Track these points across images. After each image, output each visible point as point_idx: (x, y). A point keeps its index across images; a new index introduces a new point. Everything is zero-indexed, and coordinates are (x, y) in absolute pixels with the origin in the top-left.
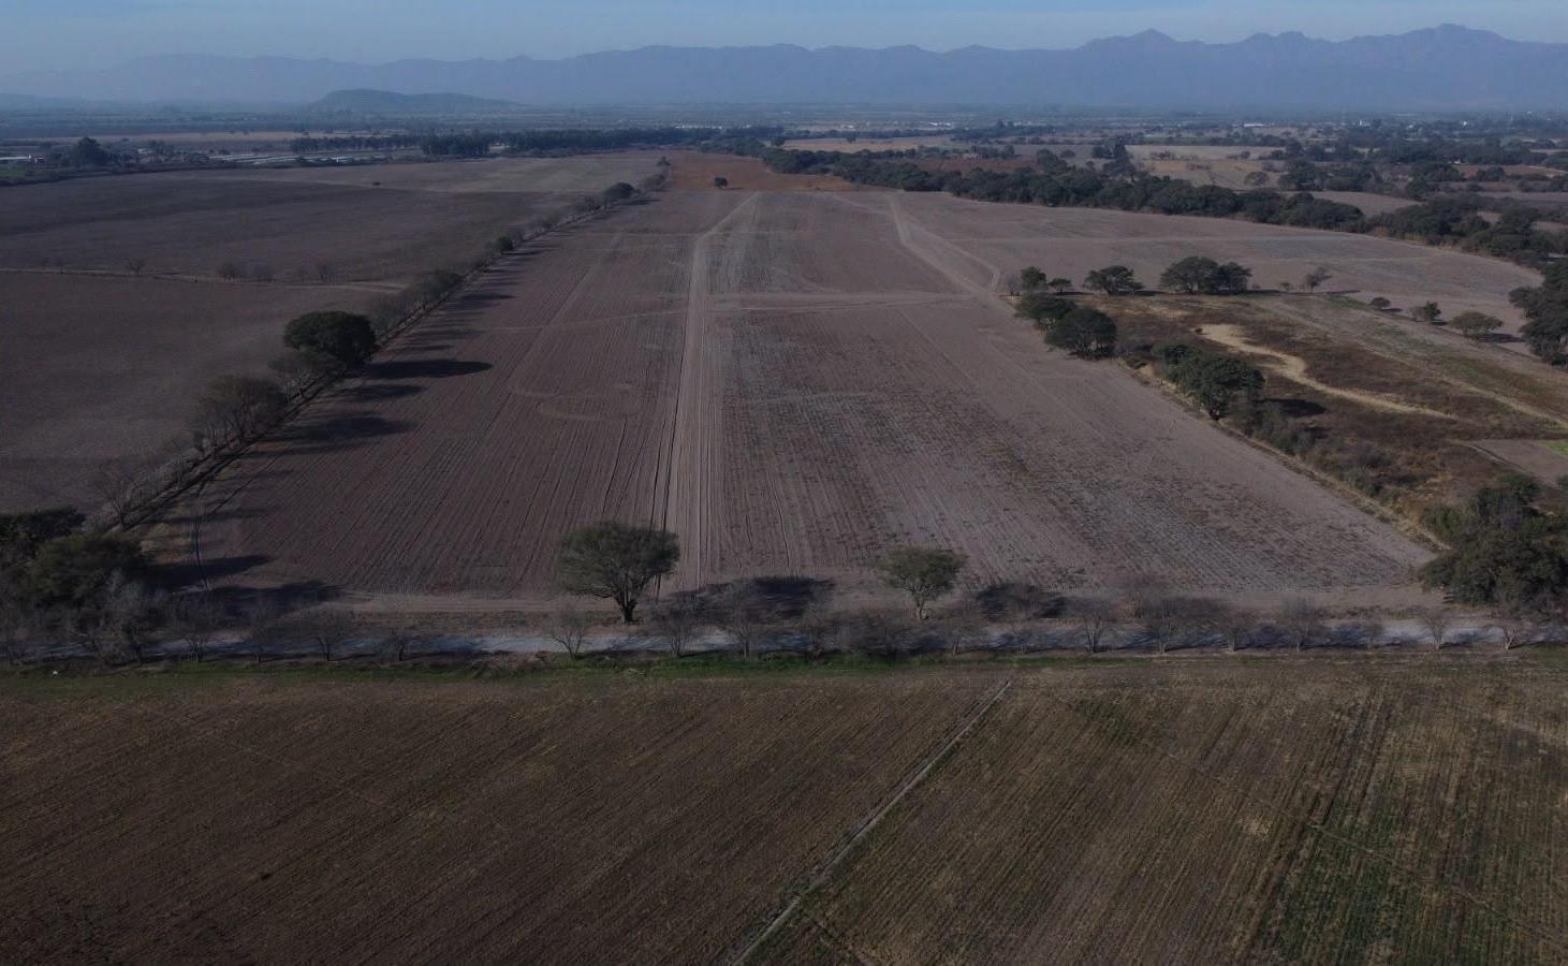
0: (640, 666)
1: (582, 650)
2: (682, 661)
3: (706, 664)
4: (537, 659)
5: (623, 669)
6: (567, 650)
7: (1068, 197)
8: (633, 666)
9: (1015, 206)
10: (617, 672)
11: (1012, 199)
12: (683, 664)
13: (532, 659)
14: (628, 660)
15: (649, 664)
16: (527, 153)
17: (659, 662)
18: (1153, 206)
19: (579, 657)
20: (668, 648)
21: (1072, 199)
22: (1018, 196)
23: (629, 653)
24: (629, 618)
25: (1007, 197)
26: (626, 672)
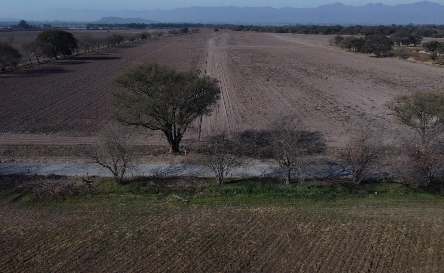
0: (183, 191)
1: (128, 175)
2: (225, 188)
3: (250, 191)
4: (82, 183)
5: (165, 195)
6: (112, 175)
7: (331, 31)
8: (176, 192)
9: (313, 35)
10: (159, 198)
11: (312, 33)
12: (227, 191)
13: (80, 183)
14: (170, 186)
15: (193, 191)
16: (157, 28)
17: (203, 189)
18: (361, 33)
19: (124, 182)
20: (212, 174)
21: (333, 32)
22: (314, 32)
23: (174, 179)
24: (176, 149)
25: (310, 32)
26: (169, 199)
